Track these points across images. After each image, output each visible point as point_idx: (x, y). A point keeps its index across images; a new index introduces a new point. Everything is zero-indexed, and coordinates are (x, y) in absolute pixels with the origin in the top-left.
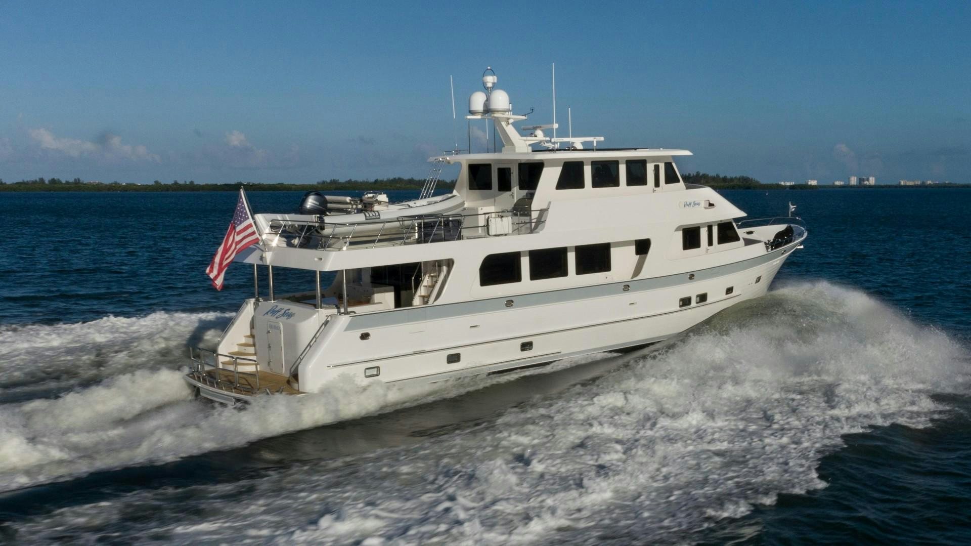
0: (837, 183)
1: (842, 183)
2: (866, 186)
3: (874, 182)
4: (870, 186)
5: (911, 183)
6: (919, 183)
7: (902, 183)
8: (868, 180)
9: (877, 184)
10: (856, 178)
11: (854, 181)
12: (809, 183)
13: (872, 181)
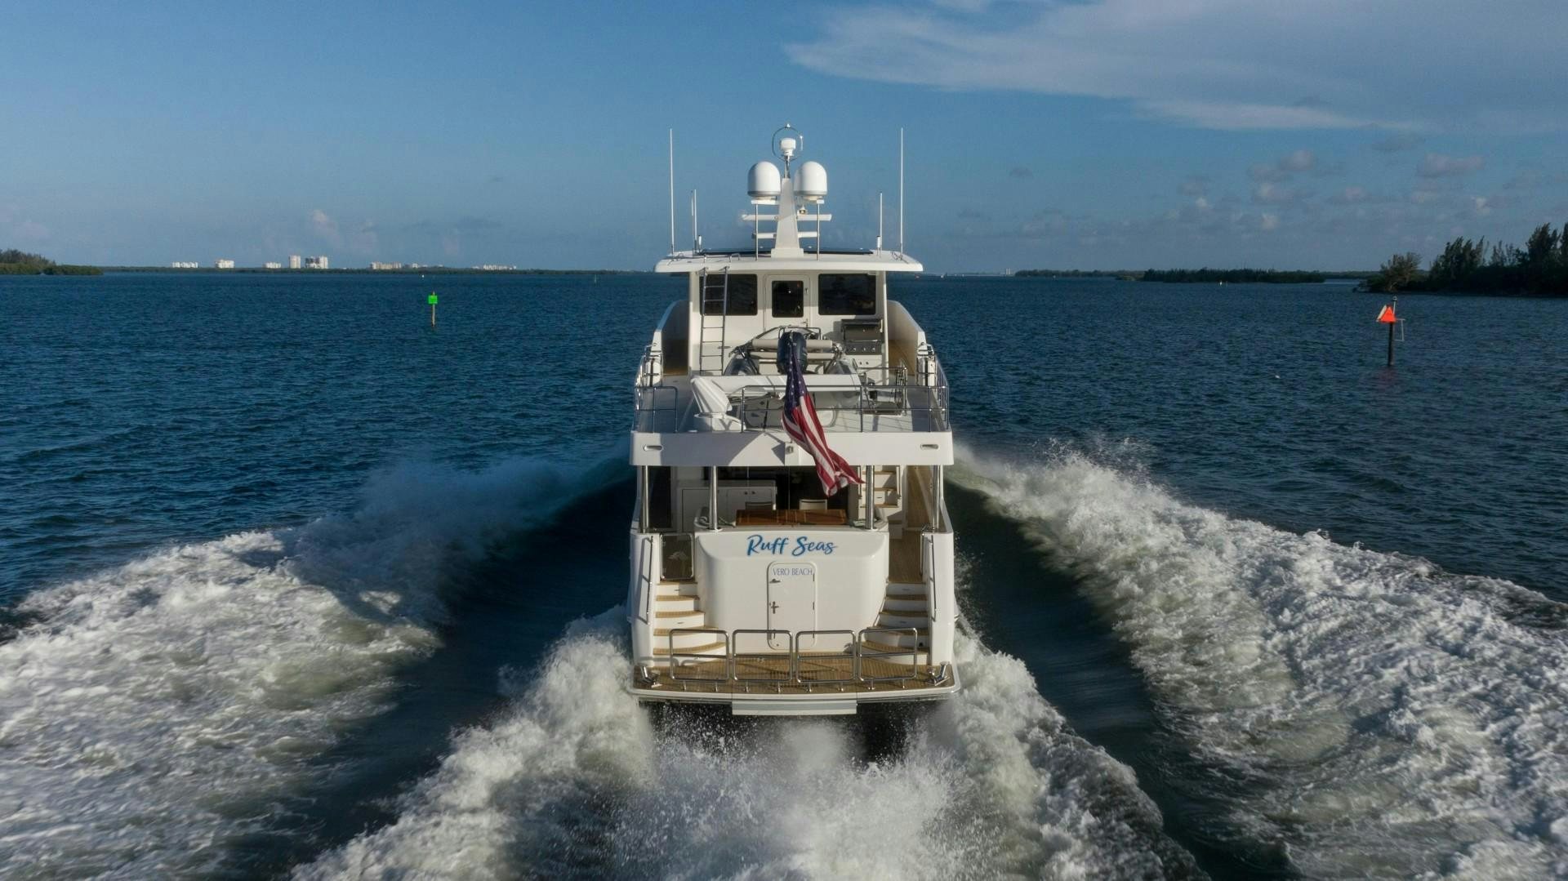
0: (270, 265)
1: (277, 266)
2: (314, 271)
3: (326, 263)
4: (322, 271)
5: (388, 267)
6: (399, 266)
7: (375, 267)
8: (317, 262)
9: (332, 268)
10: (299, 259)
11: (296, 263)
12: (221, 266)
13: (324, 263)
